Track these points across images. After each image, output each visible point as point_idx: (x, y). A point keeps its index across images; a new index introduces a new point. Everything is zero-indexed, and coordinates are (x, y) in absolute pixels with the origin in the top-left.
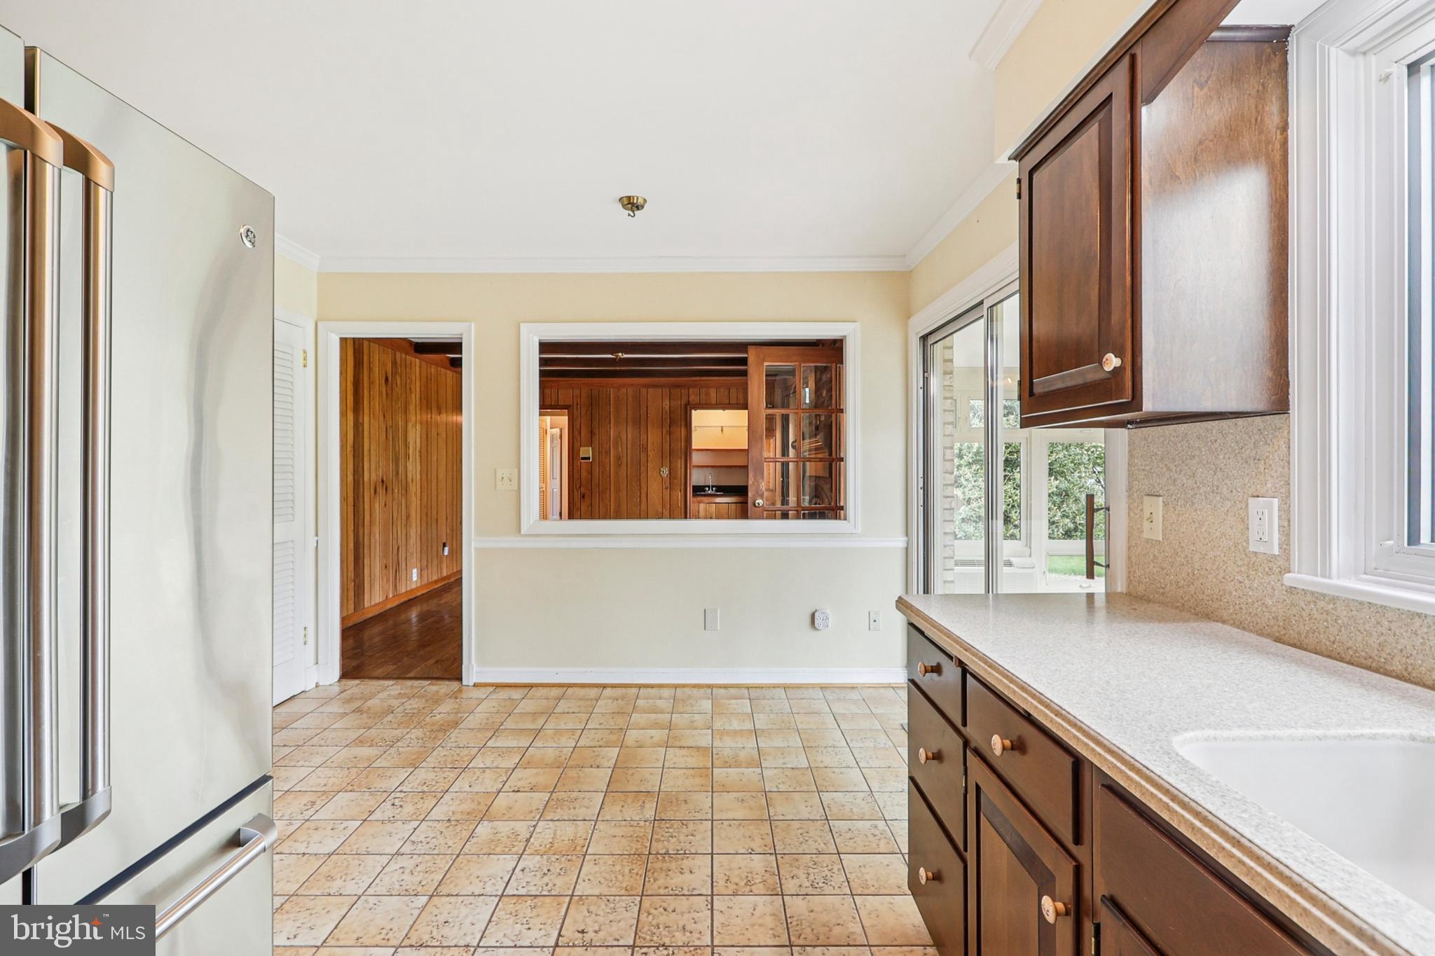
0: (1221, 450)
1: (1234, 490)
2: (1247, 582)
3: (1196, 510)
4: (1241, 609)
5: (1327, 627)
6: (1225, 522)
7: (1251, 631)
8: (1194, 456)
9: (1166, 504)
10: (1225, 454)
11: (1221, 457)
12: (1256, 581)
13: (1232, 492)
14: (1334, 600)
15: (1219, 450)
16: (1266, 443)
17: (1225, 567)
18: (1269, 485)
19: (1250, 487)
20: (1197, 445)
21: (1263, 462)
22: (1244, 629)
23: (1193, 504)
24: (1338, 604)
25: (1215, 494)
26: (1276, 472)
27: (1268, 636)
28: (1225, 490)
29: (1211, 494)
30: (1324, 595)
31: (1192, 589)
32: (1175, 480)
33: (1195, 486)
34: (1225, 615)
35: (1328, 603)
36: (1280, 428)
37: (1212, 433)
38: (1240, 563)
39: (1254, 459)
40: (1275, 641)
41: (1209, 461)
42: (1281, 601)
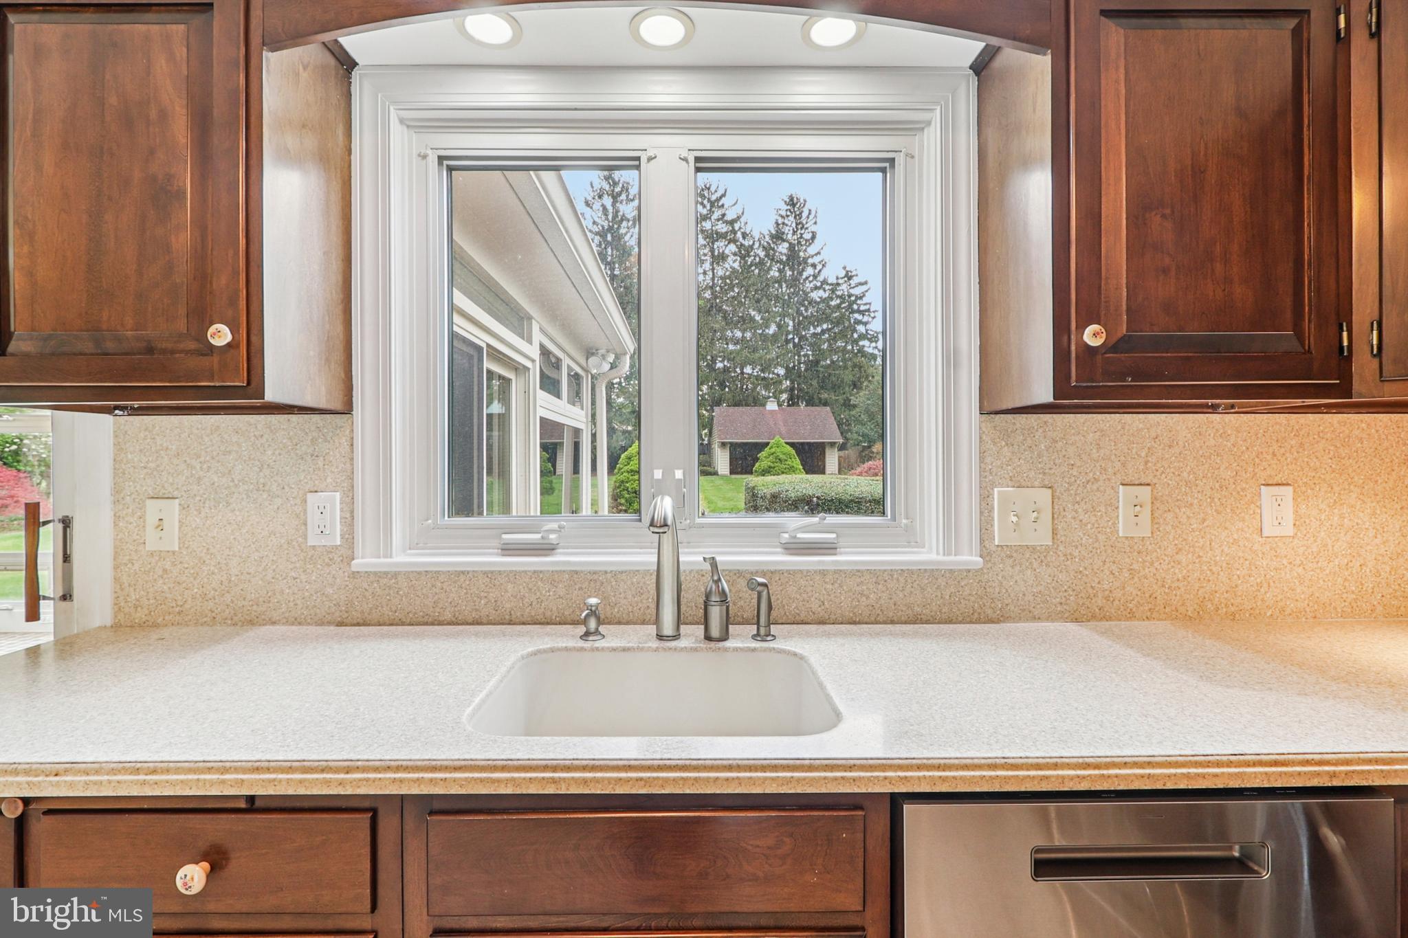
0: (269, 445)
1: (286, 487)
2: (303, 577)
3: (233, 511)
4: (296, 605)
5: (389, 600)
6: (275, 520)
7: (309, 624)
8: (230, 452)
9: (183, 508)
10: (275, 450)
11: (270, 453)
12: (315, 574)
13: (283, 488)
14: (396, 575)
15: (266, 446)
16: (326, 441)
17: (274, 567)
18: (329, 480)
19: (307, 483)
20: (234, 440)
21: (322, 458)
22: (300, 624)
23: (228, 504)
24: (399, 579)
25: (261, 492)
26: (337, 467)
27: (329, 623)
28: (274, 487)
29: (255, 492)
30: (386, 573)
31: (228, 598)
32: (199, 479)
33: (231, 484)
34: (275, 616)
35: (390, 579)
36: (341, 427)
37: (256, 427)
38: (294, 559)
39: (312, 456)
40: (337, 626)
41: (252, 457)
42: (343, 587)
